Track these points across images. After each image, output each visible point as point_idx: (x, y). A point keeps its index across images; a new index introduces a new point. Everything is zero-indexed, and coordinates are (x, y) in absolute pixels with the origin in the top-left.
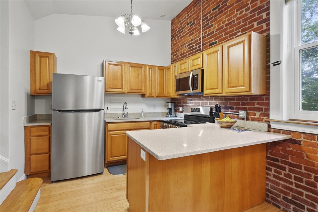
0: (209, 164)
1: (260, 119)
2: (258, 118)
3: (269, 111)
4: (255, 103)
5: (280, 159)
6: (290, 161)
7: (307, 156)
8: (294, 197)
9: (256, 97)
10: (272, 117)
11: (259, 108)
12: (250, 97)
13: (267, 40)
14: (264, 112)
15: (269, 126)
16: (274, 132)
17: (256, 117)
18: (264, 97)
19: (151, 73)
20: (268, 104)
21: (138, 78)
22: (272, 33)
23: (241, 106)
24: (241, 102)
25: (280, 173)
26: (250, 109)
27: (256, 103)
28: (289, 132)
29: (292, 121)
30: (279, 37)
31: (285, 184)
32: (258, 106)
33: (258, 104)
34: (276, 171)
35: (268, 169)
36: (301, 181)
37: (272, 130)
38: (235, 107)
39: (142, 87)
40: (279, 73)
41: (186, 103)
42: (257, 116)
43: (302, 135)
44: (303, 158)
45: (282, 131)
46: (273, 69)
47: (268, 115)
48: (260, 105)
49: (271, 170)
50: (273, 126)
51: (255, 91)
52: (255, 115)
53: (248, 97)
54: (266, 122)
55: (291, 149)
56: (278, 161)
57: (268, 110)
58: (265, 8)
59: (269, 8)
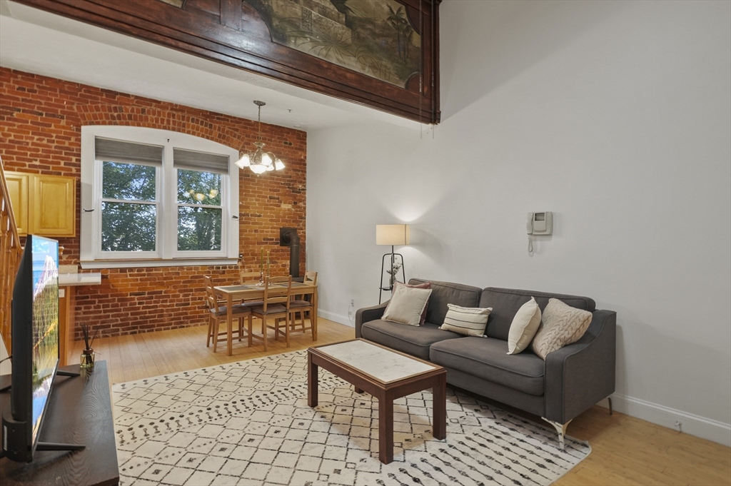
3: (80, 254)
5: (89, 295)
6: (99, 294)
7: (113, 286)
8: (102, 322)
10: (82, 259)
11: (67, 250)
13: (79, 185)
14: (73, 254)
15: (80, 268)
16: (84, 272)
18: (73, 240)
20: (79, 247)
22: (83, 180)
25: (90, 308)
29: (97, 261)
30: (90, 187)
31: (95, 315)
33: (66, 246)
34: (85, 308)
35: (77, 309)
36: (108, 306)
40: (91, 219)
42: (65, 259)
44: (109, 288)
46: (84, 215)
47: (79, 258)
48: (68, 247)
49: (80, 309)
50: (83, 266)
54: (75, 263)
56: (88, 297)
57: (78, 252)
58: (75, 152)
59: (79, 155)
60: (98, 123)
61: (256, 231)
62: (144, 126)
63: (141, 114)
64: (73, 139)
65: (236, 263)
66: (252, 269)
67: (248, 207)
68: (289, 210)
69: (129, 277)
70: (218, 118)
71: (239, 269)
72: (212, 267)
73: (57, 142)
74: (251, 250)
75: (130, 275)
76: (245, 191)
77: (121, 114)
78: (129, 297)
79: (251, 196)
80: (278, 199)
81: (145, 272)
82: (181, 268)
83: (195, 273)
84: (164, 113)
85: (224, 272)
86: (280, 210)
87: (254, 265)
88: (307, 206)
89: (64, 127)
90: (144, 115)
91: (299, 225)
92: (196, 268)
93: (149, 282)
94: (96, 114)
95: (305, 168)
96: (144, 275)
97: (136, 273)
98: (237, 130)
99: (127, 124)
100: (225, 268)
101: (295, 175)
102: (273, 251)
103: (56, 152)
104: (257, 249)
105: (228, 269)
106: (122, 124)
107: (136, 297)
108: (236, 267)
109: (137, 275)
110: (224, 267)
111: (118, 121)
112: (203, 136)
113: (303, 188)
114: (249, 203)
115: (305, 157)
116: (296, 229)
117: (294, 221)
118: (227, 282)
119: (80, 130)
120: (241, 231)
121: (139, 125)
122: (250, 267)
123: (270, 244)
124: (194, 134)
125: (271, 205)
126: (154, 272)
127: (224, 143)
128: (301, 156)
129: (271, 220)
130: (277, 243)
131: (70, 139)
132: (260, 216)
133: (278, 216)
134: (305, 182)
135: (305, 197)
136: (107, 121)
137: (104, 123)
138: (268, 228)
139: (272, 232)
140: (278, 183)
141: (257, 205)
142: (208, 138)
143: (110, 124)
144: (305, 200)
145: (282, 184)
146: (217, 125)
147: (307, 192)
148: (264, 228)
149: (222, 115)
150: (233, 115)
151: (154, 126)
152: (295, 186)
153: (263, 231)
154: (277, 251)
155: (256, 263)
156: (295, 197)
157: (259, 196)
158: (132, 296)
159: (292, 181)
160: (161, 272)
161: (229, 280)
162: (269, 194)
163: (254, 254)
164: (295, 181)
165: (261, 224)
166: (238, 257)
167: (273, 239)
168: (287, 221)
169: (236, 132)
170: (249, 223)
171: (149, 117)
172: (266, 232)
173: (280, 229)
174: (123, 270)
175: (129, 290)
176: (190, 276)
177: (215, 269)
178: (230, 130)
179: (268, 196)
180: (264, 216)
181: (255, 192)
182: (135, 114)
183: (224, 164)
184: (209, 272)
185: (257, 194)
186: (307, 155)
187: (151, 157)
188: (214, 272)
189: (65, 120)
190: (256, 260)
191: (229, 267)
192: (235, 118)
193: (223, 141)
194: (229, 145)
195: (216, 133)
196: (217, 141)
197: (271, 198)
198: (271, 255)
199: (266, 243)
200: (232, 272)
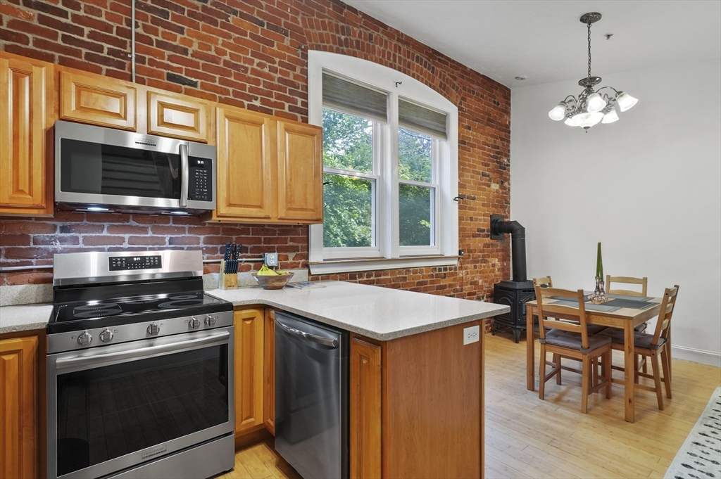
1: (294, 264)
2: (292, 263)
3: (308, 251)
4: (287, 239)
9: (289, 228)
10: (312, 259)
11: (293, 247)
12: (280, 228)
14: (300, 252)
15: (309, 273)
17: (289, 262)
18: (303, 229)
20: (307, 240)
23: (262, 245)
24: (263, 237)
26: (280, 250)
27: (289, 239)
32: (291, 244)
33: (292, 240)
38: (250, 246)
42: (291, 260)
43: (338, 276)
45: (320, 277)
47: (307, 257)
48: (295, 242)
52: (288, 259)
53: (276, 229)
57: (308, 249)
58: (300, 90)
59: (306, 96)
60: (325, 49)
61: (471, 219)
62: (371, 60)
63: (368, 42)
64: (298, 69)
65: (455, 262)
66: (468, 270)
67: (466, 187)
68: (497, 191)
70: (440, 60)
71: (458, 271)
72: (434, 268)
73: (281, 72)
74: (467, 245)
76: (463, 164)
77: (348, 37)
79: (467, 171)
80: (488, 176)
82: (407, 270)
84: (391, 44)
85: (445, 276)
86: (490, 191)
87: (469, 265)
88: (511, 186)
89: (288, 49)
90: (371, 44)
91: (505, 212)
92: (421, 269)
94: (322, 34)
95: (509, 137)
98: (455, 79)
99: (354, 55)
100: (445, 269)
102: (485, 246)
103: (279, 89)
104: (472, 243)
105: (448, 271)
106: (349, 54)
108: (455, 268)
111: (345, 48)
112: (426, 84)
113: (508, 163)
114: (466, 181)
115: (510, 122)
117: (501, 207)
118: (448, 289)
119: (306, 56)
120: (461, 219)
121: (366, 58)
122: (466, 268)
123: (483, 237)
124: (418, 78)
125: (483, 184)
127: (445, 96)
128: (506, 120)
129: (484, 205)
130: (487, 236)
131: (294, 69)
132: (474, 199)
133: (488, 200)
134: (509, 156)
135: (509, 176)
136: (335, 47)
137: (331, 50)
138: (480, 215)
139: (484, 220)
140: (489, 156)
141: (472, 184)
142: (430, 86)
143: (338, 51)
144: (509, 180)
145: (491, 157)
146: (439, 69)
147: (511, 167)
148: (478, 215)
149: (442, 55)
150: (453, 58)
151: (381, 62)
152: (501, 160)
153: (477, 220)
154: (488, 246)
155: (471, 262)
156: (501, 174)
157: (474, 172)
159: (499, 153)
160: (389, 277)
161: (449, 286)
162: (481, 168)
163: (470, 251)
164: (502, 154)
165: (475, 209)
166: (457, 254)
167: (485, 230)
168: (495, 206)
169: (454, 82)
170: (466, 208)
171: (377, 46)
172: (480, 220)
173: (491, 216)
176: (416, 281)
177: (437, 272)
178: (450, 78)
179: (481, 172)
180: (478, 199)
181: (470, 166)
182: (363, 40)
183: (442, 126)
184: (432, 276)
185: (472, 169)
186: (511, 120)
187: (377, 108)
188: (437, 276)
189: (289, 38)
190: (471, 259)
191: (449, 269)
192: (454, 61)
193: (444, 92)
194: (448, 98)
195: (438, 80)
196: (438, 91)
197: (484, 175)
198: (483, 251)
199: (479, 235)
200: (452, 275)
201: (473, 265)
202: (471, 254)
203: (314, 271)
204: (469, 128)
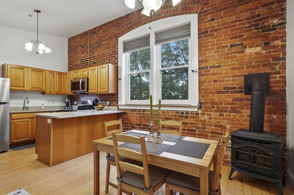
0: (86, 125)
2: (115, 105)
3: (118, 101)
4: (113, 97)
6: (125, 122)
11: (115, 100)
19: (51, 77)
20: (118, 98)
21: (39, 80)
22: (119, 65)
23: (108, 99)
24: (108, 97)
26: (112, 100)
28: (125, 109)
29: (127, 105)
32: (115, 99)
33: (115, 98)
37: (119, 109)
38: (106, 99)
39: (43, 87)
40: (121, 83)
41: (79, 98)
42: (114, 104)
43: (128, 110)
44: (128, 119)
47: (118, 103)
51: (111, 91)
52: (114, 103)
53: (111, 95)
54: (117, 106)
55: (125, 117)
60: (124, 34)
61: (215, 81)
64: (116, 46)
65: (196, 110)
66: (212, 117)
67: (207, 61)
68: (256, 53)
69: (135, 115)
71: (200, 116)
72: (178, 112)
73: (112, 50)
74: (210, 99)
75: (136, 114)
76: (204, 47)
77: (131, 24)
78: (135, 126)
79: (210, 49)
80: (241, 44)
81: (141, 112)
83: (167, 115)
85: (187, 117)
86: (244, 56)
87: (214, 113)
88: (288, 42)
89: (114, 42)
90: (140, 20)
91: (273, 69)
92: (168, 112)
93: (143, 119)
94: (123, 30)
96: (141, 114)
97: (138, 112)
99: (134, 29)
101: (266, 11)
102: (235, 99)
104: (216, 98)
105: (190, 115)
106: (132, 30)
107: (138, 126)
108: (197, 114)
109: (138, 114)
110: (187, 113)
111: (130, 29)
113: (281, 21)
114: (209, 57)
116: (269, 74)
117: (264, 65)
118: (189, 125)
119: (118, 41)
120: (200, 83)
122: (209, 115)
123: (231, 92)
124: (165, 17)
125: (231, 53)
126: (146, 113)
129: (233, 69)
132: (219, 66)
133: (241, 63)
134: (284, 14)
135: (285, 32)
138: (230, 77)
139: (233, 80)
140: (242, 28)
141: (216, 57)
142: (174, 15)
143: (127, 32)
145: (246, 27)
147: (287, 25)
148: (224, 77)
151: (145, 24)
152: (266, 24)
153: (223, 81)
154: (241, 100)
155: (216, 111)
156: (266, 37)
157: (219, 48)
158: (136, 126)
159: (261, 20)
161: (191, 123)
162: (229, 42)
163: (213, 103)
164: (267, 18)
165: (221, 74)
166: (197, 105)
167: (235, 88)
168: (254, 67)
170: (209, 75)
171: (143, 19)
172: (229, 81)
173: (245, 76)
174: (133, 110)
175: (135, 122)
176: (164, 117)
177: (180, 114)
179: (229, 45)
180: (224, 66)
181: (214, 45)
182: (137, 21)
184: (176, 116)
185: (216, 47)
188: (179, 116)
189: (114, 38)
190: (216, 109)
191: (191, 113)
195: (180, 9)
197: (232, 46)
198: (233, 104)
199: (228, 92)
200: (194, 117)
201: (218, 114)
202: (216, 106)
203: (120, 107)
204: (213, 20)
